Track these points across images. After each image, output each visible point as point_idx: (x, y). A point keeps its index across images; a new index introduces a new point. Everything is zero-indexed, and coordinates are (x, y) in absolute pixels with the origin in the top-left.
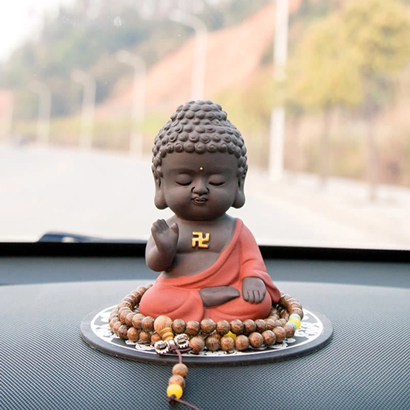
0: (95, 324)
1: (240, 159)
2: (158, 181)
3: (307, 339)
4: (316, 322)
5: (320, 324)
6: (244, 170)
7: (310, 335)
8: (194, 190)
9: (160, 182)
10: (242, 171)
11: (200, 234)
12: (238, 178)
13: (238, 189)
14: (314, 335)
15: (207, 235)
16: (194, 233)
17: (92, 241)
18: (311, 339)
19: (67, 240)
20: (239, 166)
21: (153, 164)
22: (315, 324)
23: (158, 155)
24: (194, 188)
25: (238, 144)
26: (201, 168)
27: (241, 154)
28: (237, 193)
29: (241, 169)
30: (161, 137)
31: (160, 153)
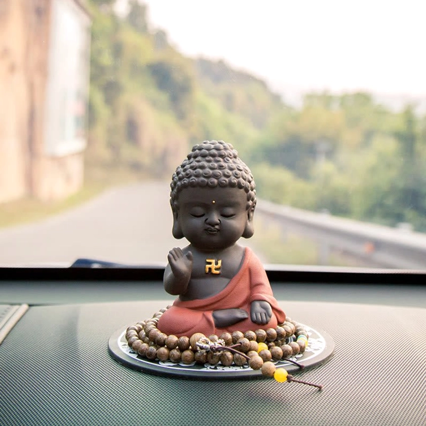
0: (121, 341)
1: (248, 193)
2: (175, 213)
3: (314, 353)
4: (319, 338)
5: (322, 339)
6: (253, 204)
7: (315, 350)
8: (207, 221)
9: (177, 214)
10: (250, 204)
11: (213, 261)
12: (247, 211)
13: (248, 221)
14: (318, 349)
15: (220, 262)
16: (208, 261)
17: (116, 267)
18: (317, 353)
19: (96, 266)
20: (248, 200)
21: (171, 198)
22: (318, 339)
23: (175, 190)
24: (207, 219)
25: (247, 180)
26: (214, 202)
27: (250, 189)
28: (246, 224)
29: (250, 203)
30: (178, 173)
31: (177, 188)
